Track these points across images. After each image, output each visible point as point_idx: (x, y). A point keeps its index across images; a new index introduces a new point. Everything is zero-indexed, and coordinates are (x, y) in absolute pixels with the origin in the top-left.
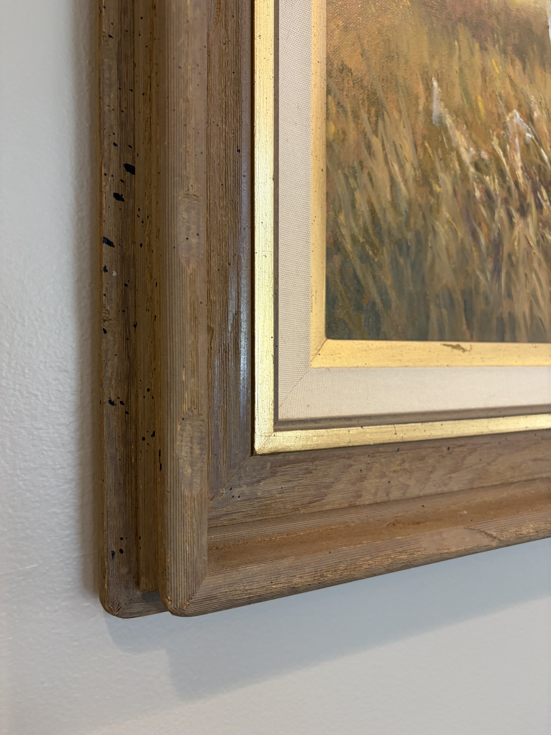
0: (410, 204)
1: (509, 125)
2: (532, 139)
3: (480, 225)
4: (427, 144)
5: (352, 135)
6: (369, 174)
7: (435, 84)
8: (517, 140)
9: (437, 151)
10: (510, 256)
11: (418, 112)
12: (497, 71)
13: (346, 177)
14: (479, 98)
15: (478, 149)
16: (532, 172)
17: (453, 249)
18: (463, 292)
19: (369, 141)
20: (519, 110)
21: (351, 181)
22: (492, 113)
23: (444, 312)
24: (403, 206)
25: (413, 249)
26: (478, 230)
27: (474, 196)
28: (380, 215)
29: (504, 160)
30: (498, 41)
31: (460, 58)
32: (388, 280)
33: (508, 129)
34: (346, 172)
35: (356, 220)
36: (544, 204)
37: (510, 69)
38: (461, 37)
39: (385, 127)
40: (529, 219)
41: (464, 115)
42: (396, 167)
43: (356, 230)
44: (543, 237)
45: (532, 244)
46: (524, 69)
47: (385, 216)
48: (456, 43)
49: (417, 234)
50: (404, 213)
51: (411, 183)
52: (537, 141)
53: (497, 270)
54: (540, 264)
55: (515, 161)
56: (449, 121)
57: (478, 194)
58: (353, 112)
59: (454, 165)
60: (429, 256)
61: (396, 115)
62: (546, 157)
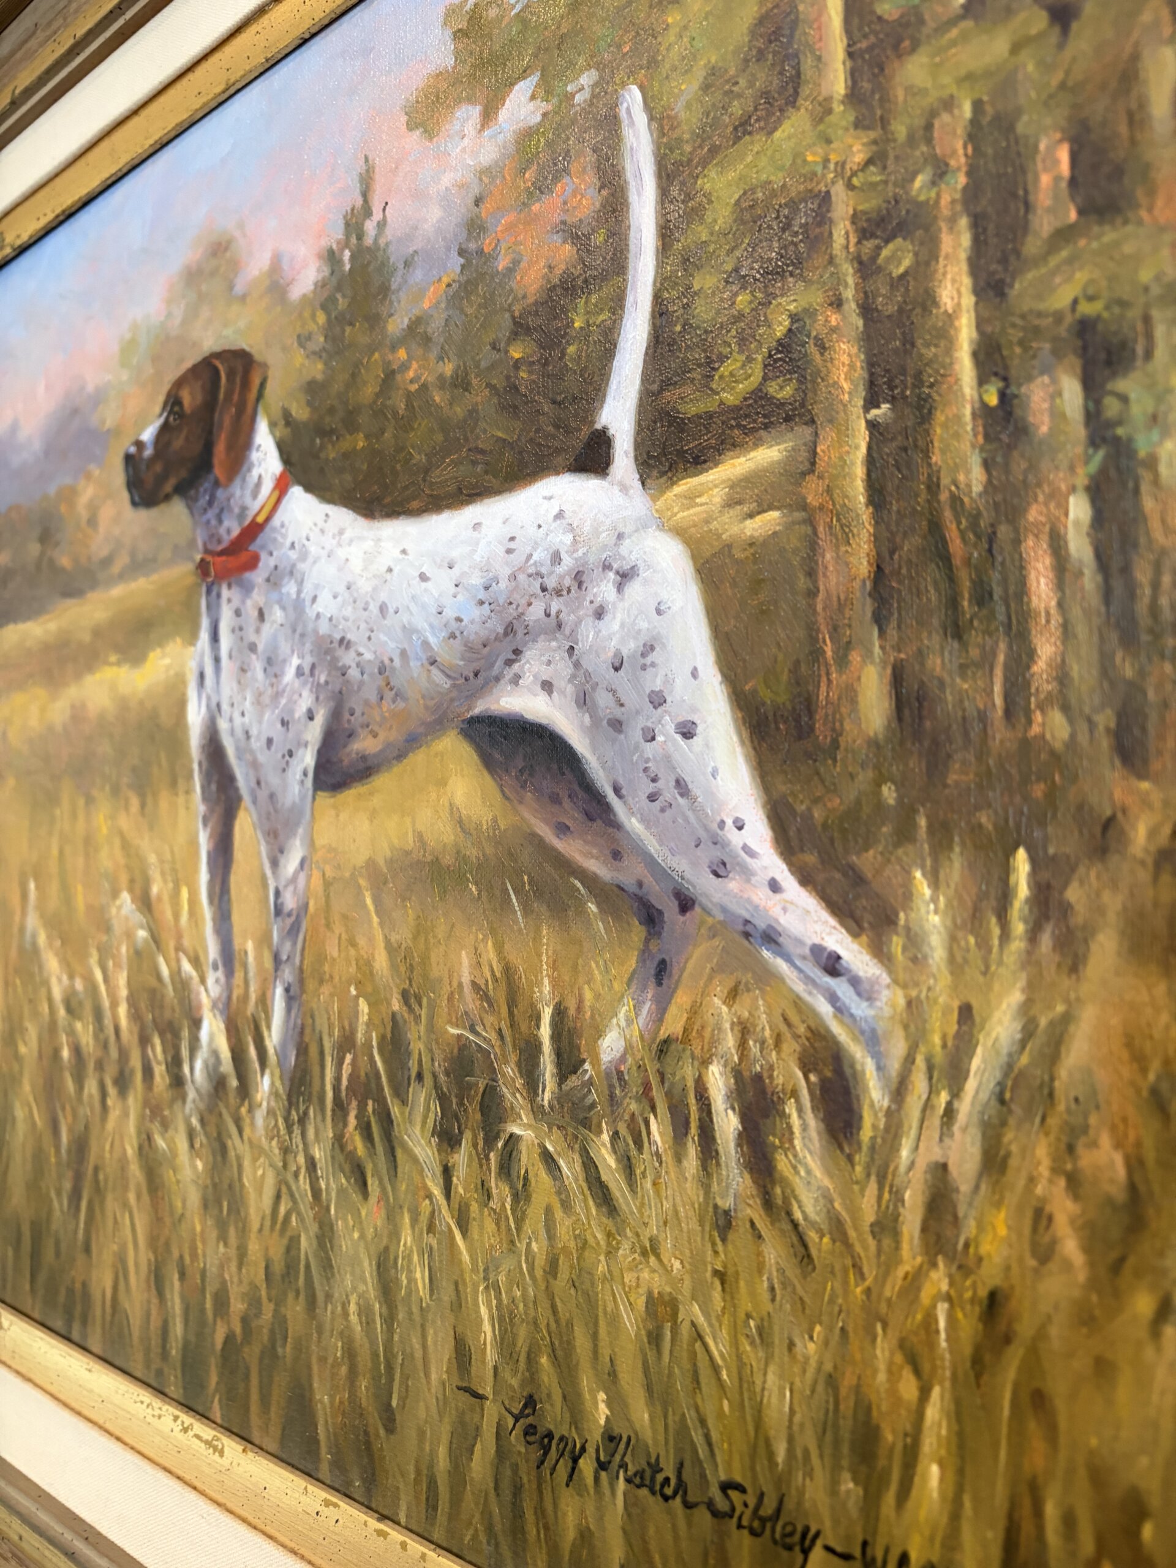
1: (114, 922)
2: (146, 940)
3: (63, 1105)
4: (17, 981)
7: (32, 885)
8: (124, 948)
9: (27, 987)
10: (96, 1169)
11: (12, 935)
12: (104, 831)
14: (79, 888)
15: (71, 977)
16: (143, 1008)
17: (29, 1150)
18: (32, 1223)
20: (129, 890)
22: (94, 908)
26: (60, 1114)
27: (62, 1057)
29: (102, 988)
30: (110, 775)
31: (61, 830)
33: (112, 931)
36: (157, 1070)
37: (123, 820)
38: (65, 799)
40: (131, 1100)
41: (59, 922)
44: (149, 1138)
45: (129, 1151)
46: (142, 809)
48: (58, 810)
52: (153, 939)
53: (76, 1194)
54: (139, 1197)
55: (118, 988)
56: (42, 939)
57: (65, 1053)
59: (43, 1008)
62: (165, 971)
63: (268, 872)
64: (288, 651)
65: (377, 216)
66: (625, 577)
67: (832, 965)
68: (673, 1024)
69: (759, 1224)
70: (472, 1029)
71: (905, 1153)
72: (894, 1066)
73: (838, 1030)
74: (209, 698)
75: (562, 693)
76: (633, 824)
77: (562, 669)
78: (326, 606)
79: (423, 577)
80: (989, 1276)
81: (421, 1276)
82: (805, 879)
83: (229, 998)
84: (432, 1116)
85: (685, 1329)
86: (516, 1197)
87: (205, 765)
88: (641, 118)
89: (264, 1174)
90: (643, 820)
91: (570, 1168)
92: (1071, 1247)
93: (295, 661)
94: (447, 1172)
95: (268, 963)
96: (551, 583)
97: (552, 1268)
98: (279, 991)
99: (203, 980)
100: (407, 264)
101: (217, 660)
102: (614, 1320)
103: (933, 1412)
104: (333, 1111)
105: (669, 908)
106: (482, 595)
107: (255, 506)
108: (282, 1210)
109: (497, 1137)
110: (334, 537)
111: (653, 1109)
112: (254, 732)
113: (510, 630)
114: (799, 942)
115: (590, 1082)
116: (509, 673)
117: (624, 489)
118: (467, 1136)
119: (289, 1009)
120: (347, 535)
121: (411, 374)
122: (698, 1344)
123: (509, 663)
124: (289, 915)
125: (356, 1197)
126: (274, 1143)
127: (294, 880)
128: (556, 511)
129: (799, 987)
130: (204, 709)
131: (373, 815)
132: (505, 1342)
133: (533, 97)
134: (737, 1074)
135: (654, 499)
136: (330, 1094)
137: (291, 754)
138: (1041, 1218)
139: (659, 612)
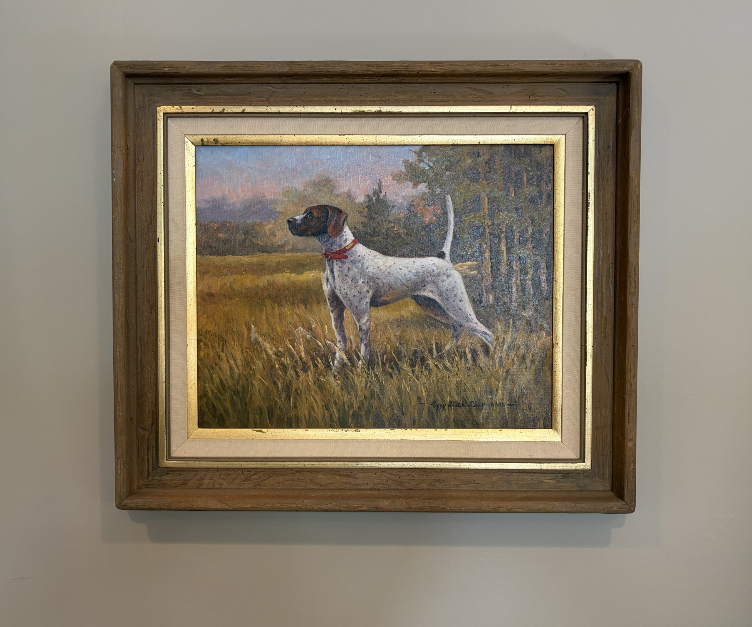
0: (239, 376)
1: (296, 334)
2: (311, 337)
3: (278, 379)
4: (248, 351)
5: (212, 354)
6: (219, 367)
7: (253, 326)
8: (301, 340)
9: (254, 352)
10: (296, 390)
11: (243, 339)
12: (288, 313)
13: (209, 370)
14: (277, 326)
15: (277, 348)
16: (312, 352)
17: (262, 391)
18: (267, 408)
19: (219, 355)
20: (302, 327)
21: (211, 371)
22: (286, 331)
23: (257, 416)
24: (236, 376)
25: (241, 393)
26: (277, 381)
27: (275, 367)
28: (224, 381)
29: (293, 349)
30: (289, 300)
31: (266, 312)
32: (228, 405)
33: (295, 336)
34: (209, 368)
35: (213, 384)
36: (319, 365)
37: (297, 310)
38: (267, 305)
39: (227, 349)
40: (309, 373)
41: (269, 335)
42: (232, 362)
43: (213, 388)
44: (318, 380)
45: (310, 384)
46: (306, 308)
47: (227, 382)
48: (264, 307)
49: (243, 387)
50: (236, 379)
51: (240, 367)
52: (314, 337)
53: (288, 397)
54: (316, 392)
55: (300, 349)
56: (260, 339)
57: (277, 366)
58: (212, 346)
59: (263, 357)
60: (249, 394)
61: (233, 343)
62: (320, 344)
63: (357, 322)
64: (359, 277)
65: (384, 193)
66: (448, 276)
67: (486, 333)
68: (459, 343)
69: (475, 368)
70: (417, 347)
71: (496, 356)
72: (494, 345)
73: (487, 343)
74: (331, 285)
75: (435, 293)
76: (451, 314)
77: (435, 289)
78: (371, 269)
79: (400, 269)
80: (507, 368)
81: (408, 389)
82: (481, 322)
83: (346, 347)
84: (408, 362)
85: (463, 384)
86: (429, 373)
87: (331, 299)
88: (451, 202)
89: (361, 380)
90: (453, 314)
91: (441, 366)
92: (517, 363)
93: (362, 280)
94: (413, 371)
95: (359, 340)
96: (432, 274)
97: (438, 381)
98: (363, 345)
99: (335, 345)
100: (393, 207)
101: (334, 277)
102: (450, 386)
103: (500, 385)
104: (382, 365)
105: (458, 326)
106: (416, 274)
107: (346, 245)
108: (368, 385)
109: (424, 364)
110: (373, 256)
111: (456, 355)
112: (349, 293)
113: (423, 281)
114: (480, 331)
115: (444, 353)
116: (423, 289)
117: (448, 262)
118: (418, 364)
119: (366, 349)
120: (377, 257)
121: (395, 229)
122: (465, 386)
123: (423, 287)
124: (364, 330)
125: (390, 379)
126: (364, 374)
127: (365, 323)
128: (433, 263)
129: (481, 337)
130: (329, 287)
131: (388, 312)
132: (429, 395)
133: (426, 187)
134: (471, 349)
135: (454, 265)
136: (380, 362)
137: (362, 299)
138: (513, 360)
139: (455, 282)
